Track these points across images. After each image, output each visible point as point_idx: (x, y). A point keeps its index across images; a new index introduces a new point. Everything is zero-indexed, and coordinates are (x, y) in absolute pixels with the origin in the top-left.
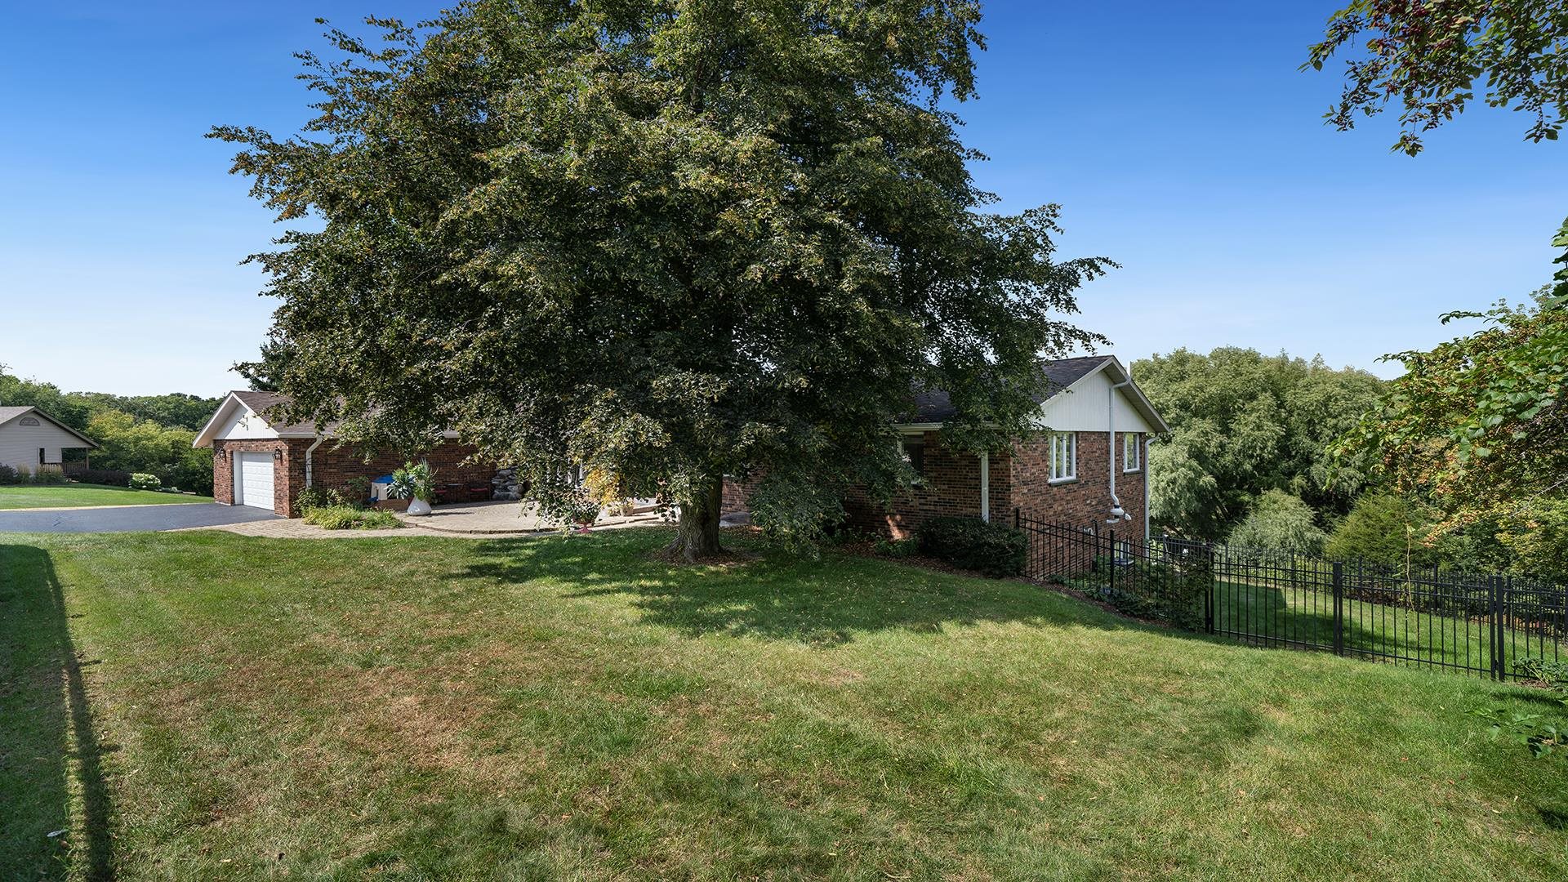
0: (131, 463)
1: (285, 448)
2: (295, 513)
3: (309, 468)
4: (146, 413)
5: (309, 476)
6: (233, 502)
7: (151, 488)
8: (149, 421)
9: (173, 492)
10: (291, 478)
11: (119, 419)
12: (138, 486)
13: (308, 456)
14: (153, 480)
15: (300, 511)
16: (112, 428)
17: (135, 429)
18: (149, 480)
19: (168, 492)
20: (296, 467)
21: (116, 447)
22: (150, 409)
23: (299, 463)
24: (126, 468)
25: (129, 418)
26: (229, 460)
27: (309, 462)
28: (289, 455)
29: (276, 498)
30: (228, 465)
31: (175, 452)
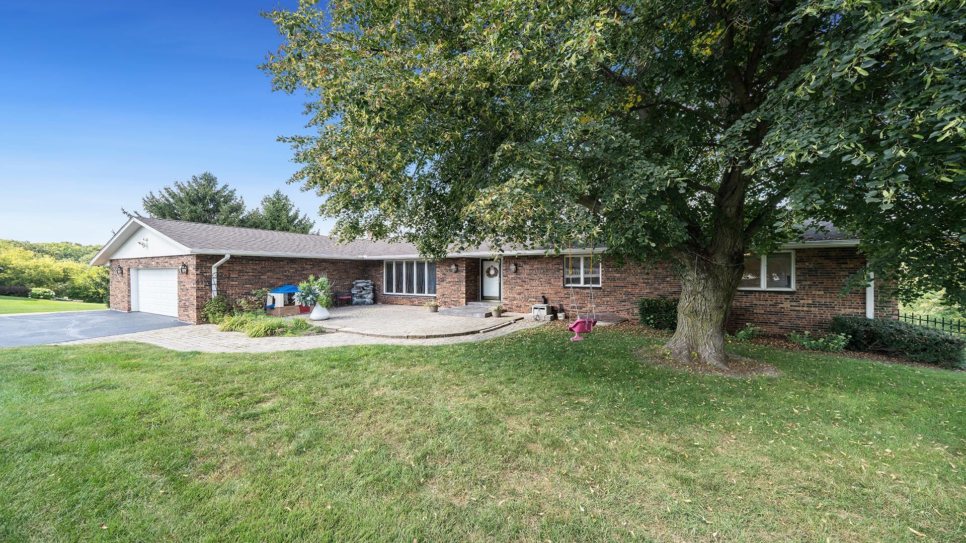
0: (32, 282)
1: (192, 262)
2: (203, 319)
3: (214, 281)
4: (43, 251)
5: (214, 288)
6: (129, 309)
7: (47, 297)
8: (47, 256)
9: (65, 300)
10: (198, 289)
11: (22, 254)
12: (37, 297)
13: (214, 270)
14: (49, 292)
15: (208, 318)
16: (16, 259)
17: (35, 260)
18: (45, 292)
19: (61, 300)
20: (204, 280)
21: (19, 272)
22: (47, 249)
23: (206, 277)
24: (27, 285)
25: (31, 253)
26: (126, 275)
27: (215, 276)
28: (197, 269)
29: (180, 307)
30: (125, 280)
31: (65, 275)
